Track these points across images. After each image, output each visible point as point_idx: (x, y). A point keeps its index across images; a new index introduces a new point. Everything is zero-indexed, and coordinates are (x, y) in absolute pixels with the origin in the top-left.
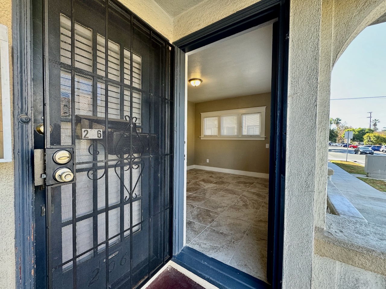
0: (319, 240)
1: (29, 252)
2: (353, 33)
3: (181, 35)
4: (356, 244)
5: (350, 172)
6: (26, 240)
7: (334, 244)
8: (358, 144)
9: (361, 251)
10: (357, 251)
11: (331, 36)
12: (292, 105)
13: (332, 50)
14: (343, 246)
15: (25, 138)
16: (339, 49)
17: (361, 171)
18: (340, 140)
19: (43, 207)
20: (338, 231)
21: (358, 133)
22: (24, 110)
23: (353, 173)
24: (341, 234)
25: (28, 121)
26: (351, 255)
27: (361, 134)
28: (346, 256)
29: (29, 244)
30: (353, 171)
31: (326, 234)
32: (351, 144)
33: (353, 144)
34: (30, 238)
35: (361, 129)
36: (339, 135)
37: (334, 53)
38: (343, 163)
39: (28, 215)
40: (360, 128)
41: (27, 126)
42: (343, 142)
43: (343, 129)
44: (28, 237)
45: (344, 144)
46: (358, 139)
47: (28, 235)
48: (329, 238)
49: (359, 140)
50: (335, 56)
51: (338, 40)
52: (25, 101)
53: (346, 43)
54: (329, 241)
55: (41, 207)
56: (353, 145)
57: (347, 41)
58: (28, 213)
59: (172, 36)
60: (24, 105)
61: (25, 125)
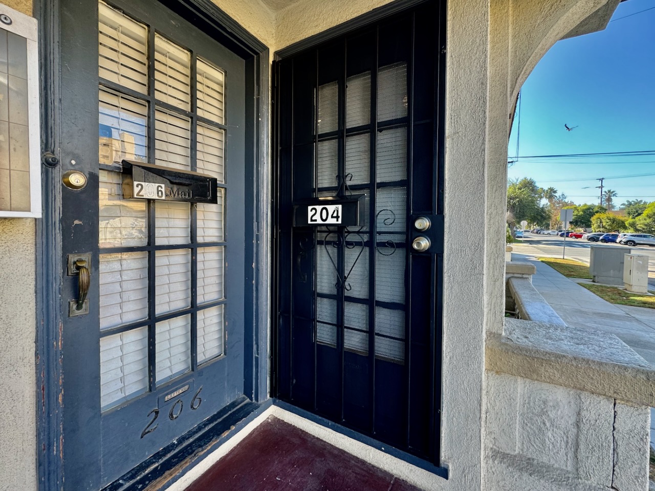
0: (493, 350)
1: (55, 365)
2: (537, 49)
3: (288, 41)
4: (542, 349)
5: (568, 276)
6: (51, 346)
7: (513, 352)
8: (583, 231)
9: (548, 359)
10: (542, 359)
11: (508, 51)
12: (452, 149)
13: (509, 72)
14: (526, 354)
15: (51, 189)
16: (519, 71)
17: (584, 272)
18: (555, 224)
19: (72, 303)
20: (522, 337)
21: (582, 213)
22: (50, 147)
23: (572, 276)
24: (525, 340)
25: (55, 163)
26: (536, 366)
27: (588, 214)
28: (528, 368)
29: (56, 354)
30: (572, 273)
31: (503, 341)
32: (573, 231)
33: (575, 231)
34: (56, 344)
35: (587, 207)
36: (553, 216)
37: (513, 77)
38: (558, 261)
39: (54, 308)
40: (585, 205)
41: (53, 171)
42: (560, 228)
43: (559, 206)
44: (55, 343)
45: (561, 231)
46: (583, 223)
47: (54, 339)
48: (507, 344)
49: (584, 225)
50: (515, 80)
51: (518, 58)
52: (52, 132)
53: (528, 63)
54: (506, 349)
55: (69, 303)
56: (574, 233)
57: (530, 59)
58: (54, 305)
59: (274, 42)
60: (50, 139)
61: (50, 169)
